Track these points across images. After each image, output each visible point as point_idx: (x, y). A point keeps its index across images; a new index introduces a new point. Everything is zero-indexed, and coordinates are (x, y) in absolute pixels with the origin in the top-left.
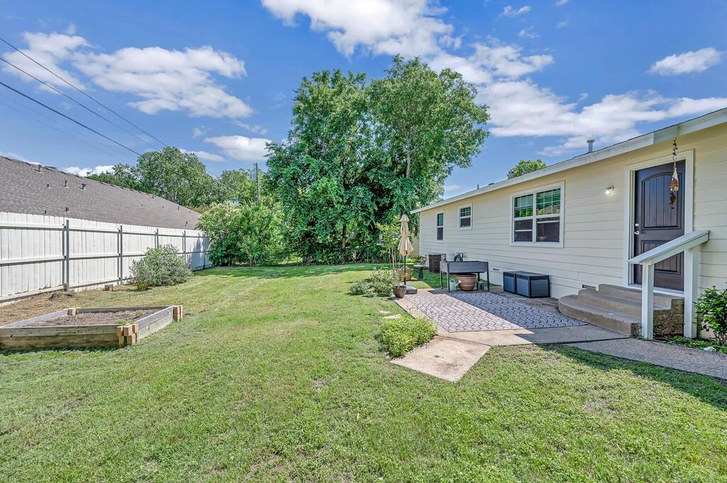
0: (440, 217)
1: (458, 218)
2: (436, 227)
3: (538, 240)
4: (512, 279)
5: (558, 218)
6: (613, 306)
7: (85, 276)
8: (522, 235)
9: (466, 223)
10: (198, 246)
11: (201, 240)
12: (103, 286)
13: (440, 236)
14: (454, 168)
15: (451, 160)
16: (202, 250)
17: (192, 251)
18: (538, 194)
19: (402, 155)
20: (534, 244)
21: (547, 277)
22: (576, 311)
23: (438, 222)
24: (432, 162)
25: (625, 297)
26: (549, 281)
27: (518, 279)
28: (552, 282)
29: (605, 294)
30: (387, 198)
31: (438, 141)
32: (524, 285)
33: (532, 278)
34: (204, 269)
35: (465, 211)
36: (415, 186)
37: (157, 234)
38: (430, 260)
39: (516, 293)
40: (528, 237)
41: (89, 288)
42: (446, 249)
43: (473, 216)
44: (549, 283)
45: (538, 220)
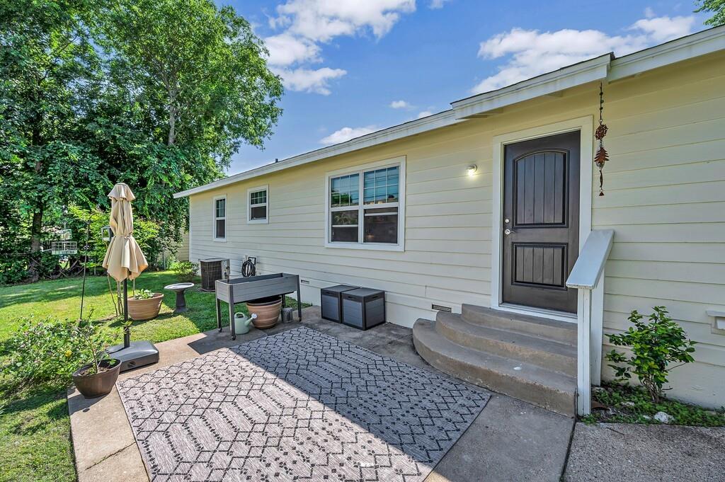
0: (220, 205)
1: (248, 207)
2: (214, 219)
3: (366, 240)
4: (335, 300)
5: (396, 209)
6: (510, 349)
8: (343, 232)
9: (259, 213)
13: (221, 232)
14: (241, 145)
15: (237, 132)
18: (366, 174)
19: (160, 113)
20: (360, 245)
21: (382, 295)
22: (463, 367)
23: (218, 211)
24: (210, 133)
25: (511, 329)
26: (384, 300)
27: (344, 301)
28: (388, 300)
29: (479, 323)
30: (132, 171)
31: (218, 102)
32: (354, 310)
33: (367, 299)
35: (258, 197)
36: (183, 158)
38: (203, 270)
39: (341, 321)
40: (351, 235)
42: (230, 252)
43: (270, 204)
44: (384, 302)
45: (366, 211)
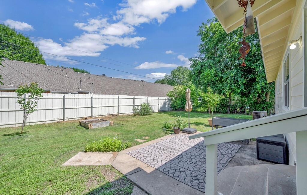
7: (123, 111)
10: (165, 103)
11: (167, 100)
12: (127, 114)
16: (167, 104)
17: (162, 104)
34: (168, 111)
37: (147, 99)
41: (125, 114)
